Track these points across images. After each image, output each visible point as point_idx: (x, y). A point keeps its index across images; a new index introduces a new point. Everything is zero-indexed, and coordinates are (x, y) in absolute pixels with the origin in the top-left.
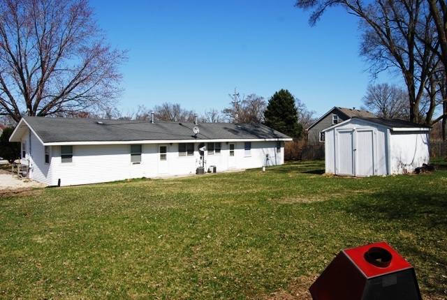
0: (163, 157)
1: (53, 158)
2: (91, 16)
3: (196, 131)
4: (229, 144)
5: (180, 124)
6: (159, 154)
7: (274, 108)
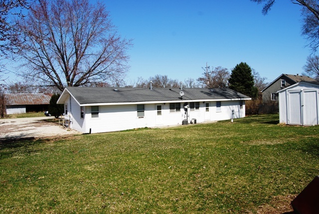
0: (159, 113)
1: (86, 114)
2: (107, 17)
3: (182, 94)
4: (205, 103)
5: (170, 90)
6: (157, 111)
7: (236, 76)
